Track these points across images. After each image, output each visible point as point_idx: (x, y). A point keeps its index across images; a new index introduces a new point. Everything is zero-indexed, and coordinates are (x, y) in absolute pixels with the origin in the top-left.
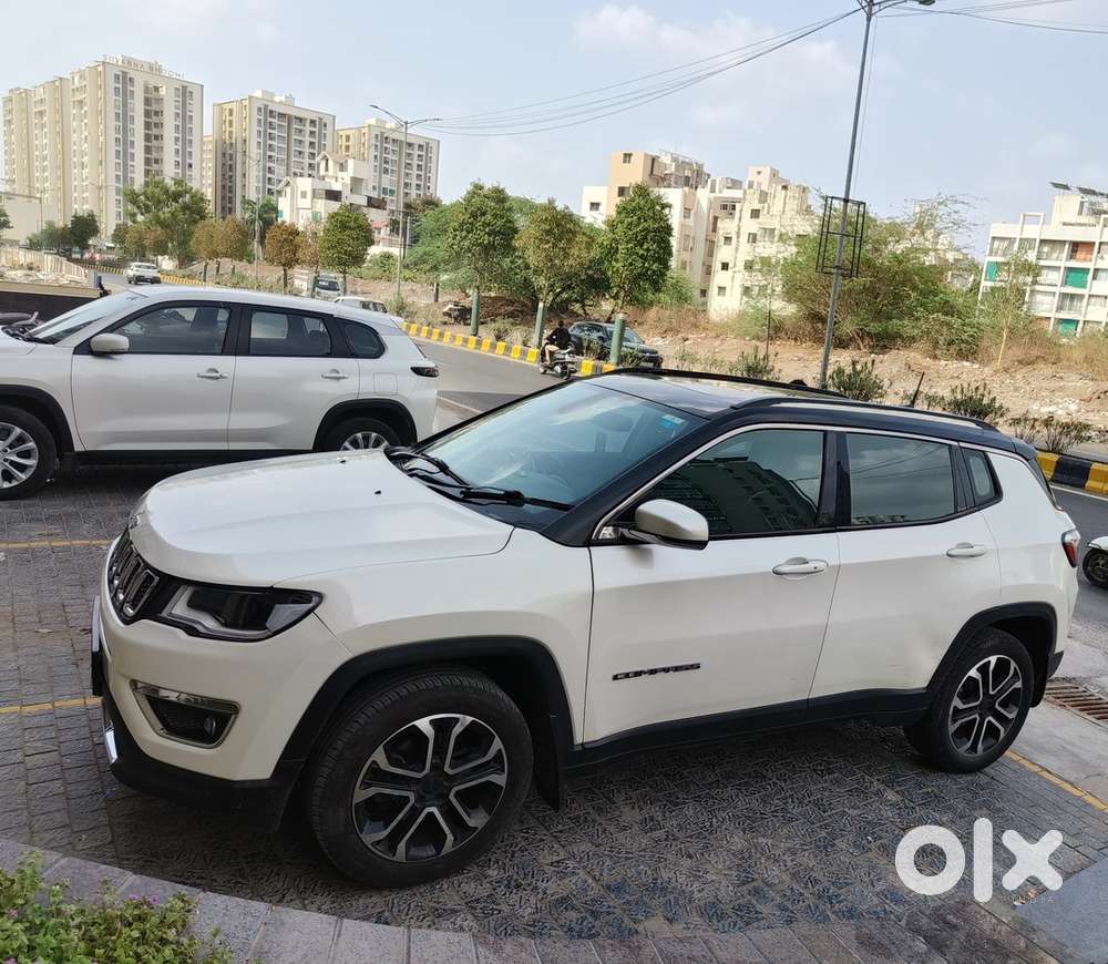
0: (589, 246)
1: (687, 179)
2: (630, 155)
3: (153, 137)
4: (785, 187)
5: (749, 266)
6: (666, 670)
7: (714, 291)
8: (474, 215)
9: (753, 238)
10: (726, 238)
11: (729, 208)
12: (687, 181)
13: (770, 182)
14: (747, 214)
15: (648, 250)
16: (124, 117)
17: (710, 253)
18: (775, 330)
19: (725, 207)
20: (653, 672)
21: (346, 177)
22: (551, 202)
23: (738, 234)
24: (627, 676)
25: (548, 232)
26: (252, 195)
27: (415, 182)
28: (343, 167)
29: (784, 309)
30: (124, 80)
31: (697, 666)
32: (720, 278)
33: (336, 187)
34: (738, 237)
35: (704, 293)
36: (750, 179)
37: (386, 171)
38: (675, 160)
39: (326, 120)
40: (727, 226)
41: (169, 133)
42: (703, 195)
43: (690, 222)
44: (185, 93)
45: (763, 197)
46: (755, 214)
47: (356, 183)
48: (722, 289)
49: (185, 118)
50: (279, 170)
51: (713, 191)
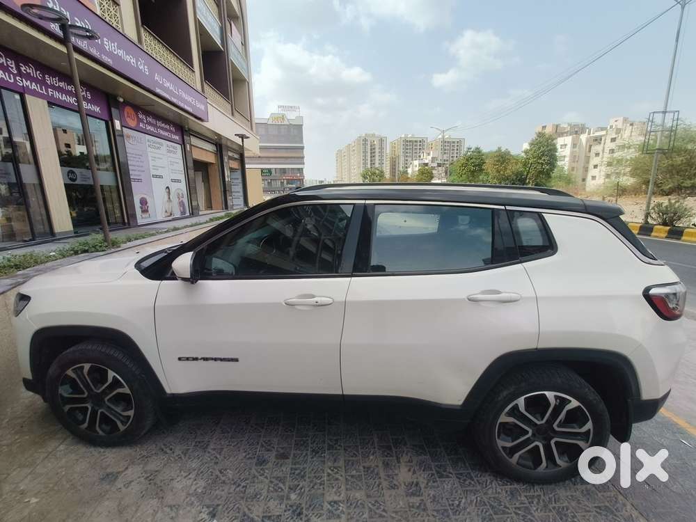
0: (516, 164)
1: (577, 131)
2: (545, 127)
3: (373, 156)
4: (632, 125)
5: (609, 164)
6: (215, 359)
7: (589, 178)
8: (467, 160)
9: (612, 151)
10: (596, 154)
11: (598, 140)
12: (576, 133)
13: (623, 123)
14: (608, 141)
15: (544, 160)
16: (365, 152)
17: (588, 162)
18: (622, 191)
19: (596, 140)
20: (206, 359)
21: (430, 158)
22: (499, 148)
23: (603, 151)
24: (188, 359)
25: (498, 161)
26: (401, 169)
27: (455, 155)
28: (429, 154)
29: (628, 181)
30: (365, 140)
31: (236, 360)
32: (592, 172)
33: (426, 162)
34: (603, 152)
35: (584, 180)
36: (611, 124)
37: (445, 153)
38: (569, 125)
39: (425, 139)
40: (597, 148)
41: (377, 154)
42: (584, 137)
43: (577, 149)
44: (381, 141)
45: (618, 131)
46: (613, 140)
47: (433, 159)
48: (594, 178)
49: (381, 148)
50: (410, 159)
51: (589, 134)
